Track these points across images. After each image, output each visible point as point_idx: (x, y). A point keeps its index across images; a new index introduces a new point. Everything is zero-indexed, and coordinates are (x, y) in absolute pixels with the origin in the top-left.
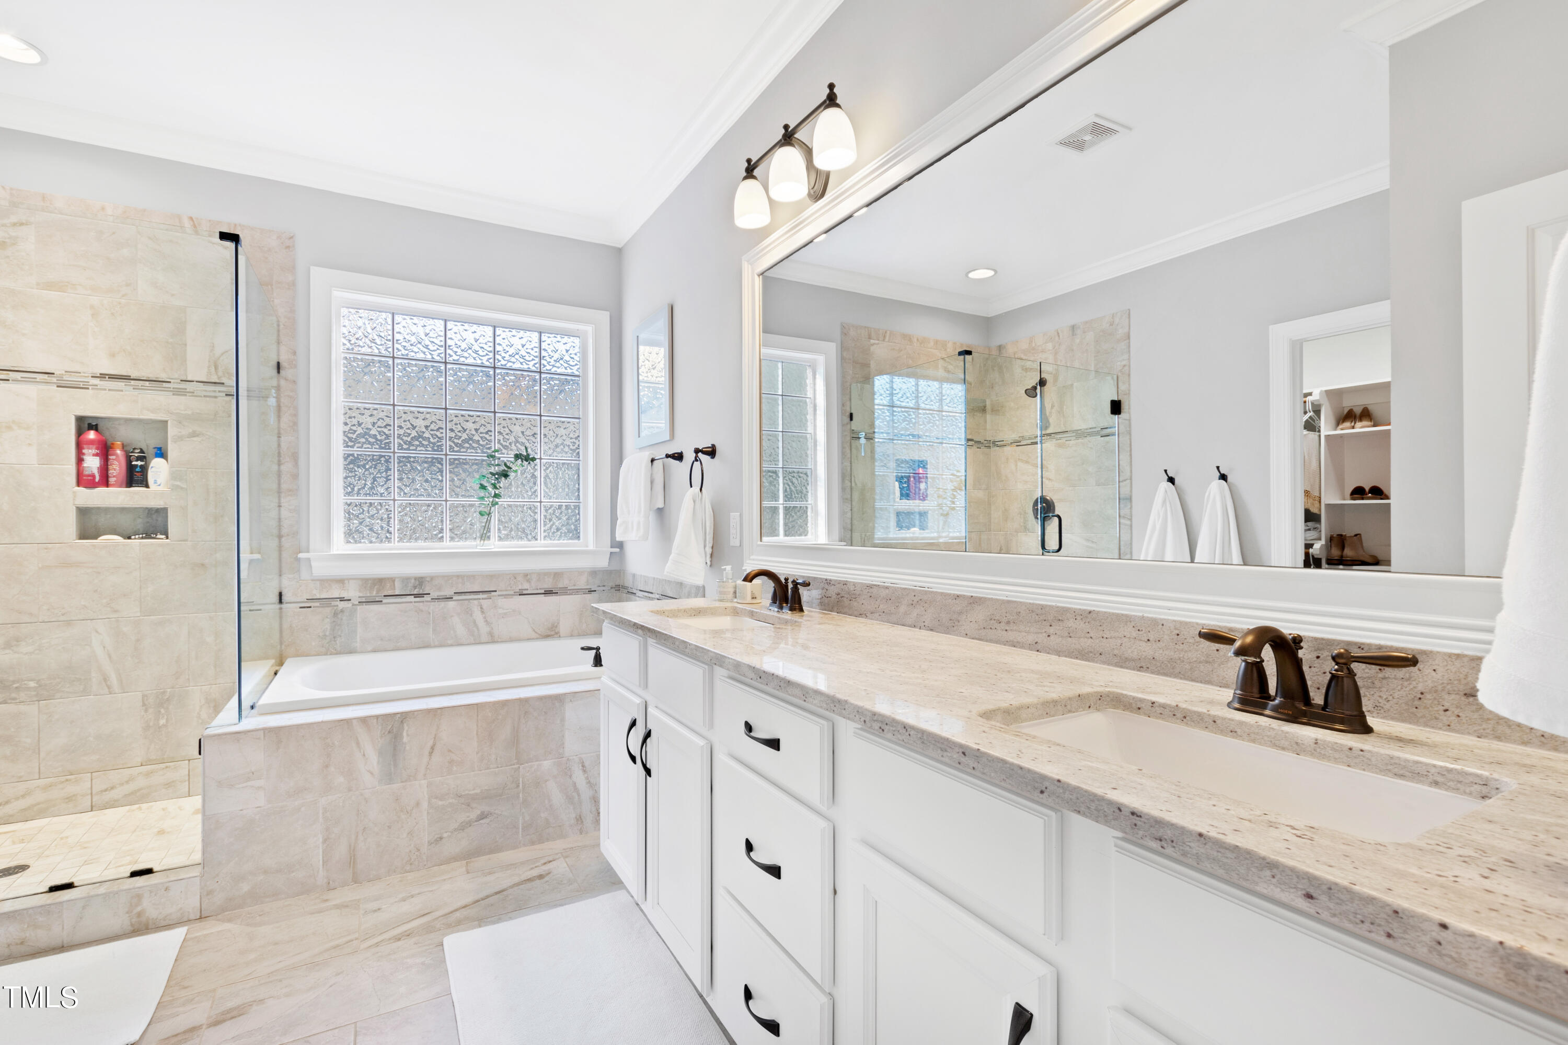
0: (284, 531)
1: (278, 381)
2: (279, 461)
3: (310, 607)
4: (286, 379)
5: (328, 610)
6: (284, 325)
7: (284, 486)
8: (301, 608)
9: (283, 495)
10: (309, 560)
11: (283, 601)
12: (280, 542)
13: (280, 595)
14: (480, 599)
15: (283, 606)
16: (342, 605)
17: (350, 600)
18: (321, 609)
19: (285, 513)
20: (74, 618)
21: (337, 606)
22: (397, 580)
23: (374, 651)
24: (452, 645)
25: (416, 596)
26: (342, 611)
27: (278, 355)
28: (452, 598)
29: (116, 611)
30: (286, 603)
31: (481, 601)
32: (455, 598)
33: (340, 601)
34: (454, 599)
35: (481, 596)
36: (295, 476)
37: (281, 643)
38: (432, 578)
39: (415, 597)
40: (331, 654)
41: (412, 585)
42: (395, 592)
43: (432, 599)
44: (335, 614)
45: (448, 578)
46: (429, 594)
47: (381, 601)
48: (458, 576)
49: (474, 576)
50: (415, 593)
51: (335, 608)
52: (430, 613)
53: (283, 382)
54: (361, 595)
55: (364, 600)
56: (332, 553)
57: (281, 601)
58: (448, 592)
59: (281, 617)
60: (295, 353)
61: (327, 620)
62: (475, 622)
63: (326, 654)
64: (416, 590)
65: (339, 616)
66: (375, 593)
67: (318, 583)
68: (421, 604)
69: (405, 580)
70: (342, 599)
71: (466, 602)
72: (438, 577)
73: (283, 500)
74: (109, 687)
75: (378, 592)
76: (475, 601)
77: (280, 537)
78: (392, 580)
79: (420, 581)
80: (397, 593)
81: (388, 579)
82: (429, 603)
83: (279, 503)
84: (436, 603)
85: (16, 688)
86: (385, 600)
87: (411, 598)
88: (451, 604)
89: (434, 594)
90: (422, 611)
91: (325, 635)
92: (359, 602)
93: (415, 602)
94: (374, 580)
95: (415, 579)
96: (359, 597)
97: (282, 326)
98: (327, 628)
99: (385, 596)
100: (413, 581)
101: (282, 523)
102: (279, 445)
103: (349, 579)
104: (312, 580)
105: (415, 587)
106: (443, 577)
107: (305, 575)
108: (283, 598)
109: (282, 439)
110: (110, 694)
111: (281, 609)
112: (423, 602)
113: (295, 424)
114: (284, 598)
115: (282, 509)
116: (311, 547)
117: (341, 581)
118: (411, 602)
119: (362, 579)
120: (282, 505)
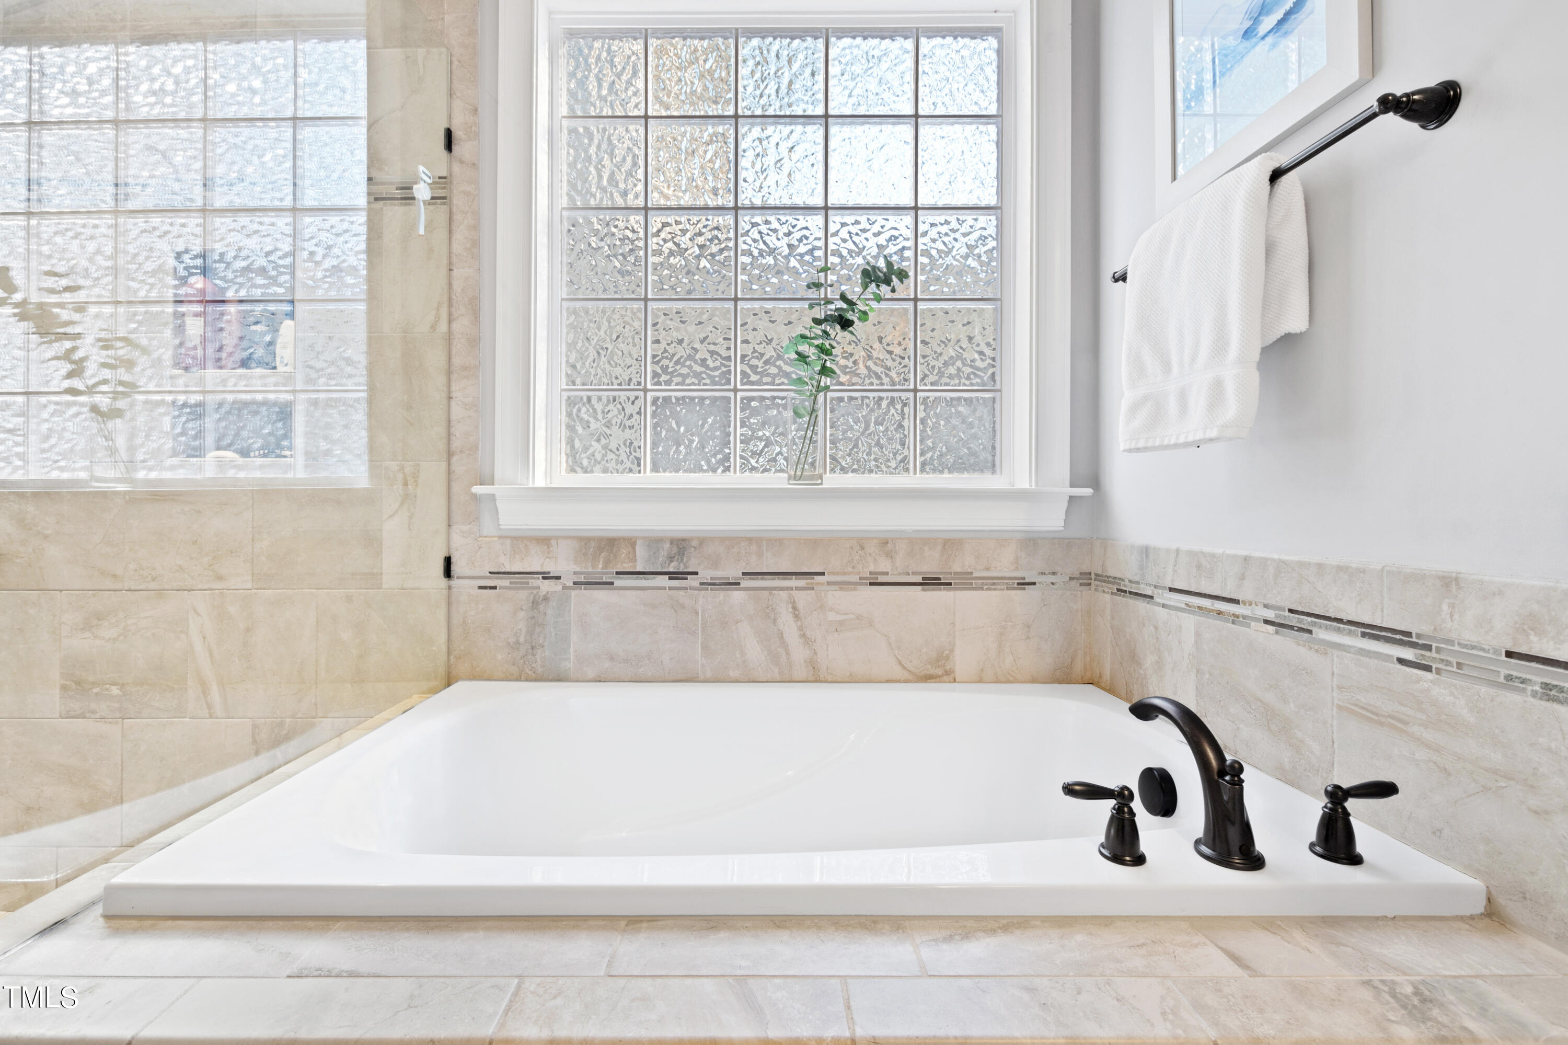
0: (456, 444)
2: (450, 314)
3: (495, 588)
4: (462, 162)
5: (522, 596)
6: (459, 61)
7: (457, 361)
8: (481, 588)
9: (454, 377)
10: (492, 497)
11: (452, 573)
12: (449, 464)
13: (448, 561)
14: (791, 589)
15: (454, 582)
16: (547, 586)
17: (558, 578)
18: (511, 593)
19: (457, 411)
20: (167, 587)
21: (538, 588)
22: (639, 542)
23: (598, 680)
24: (737, 681)
25: (673, 576)
26: (546, 599)
27: (450, 117)
28: (739, 584)
29: (220, 578)
30: (458, 578)
31: (794, 593)
32: (744, 584)
33: (544, 578)
34: (742, 585)
35: (794, 582)
36: (474, 342)
37: (449, 654)
38: (703, 541)
39: (670, 579)
40: (527, 680)
41: (666, 554)
42: (635, 567)
43: (701, 584)
44: (535, 604)
45: (731, 541)
46: (696, 573)
47: (612, 583)
48: (750, 540)
49: (780, 541)
50: (671, 570)
51: (535, 592)
52: (697, 613)
53: (456, 168)
54: (578, 569)
55: (583, 580)
56: (531, 485)
57: (448, 573)
58: (733, 573)
59: (449, 604)
60: (475, 111)
61: (522, 614)
62: (781, 635)
63: (518, 679)
64: (673, 564)
65: (541, 607)
66: (601, 566)
67: (508, 542)
68: (682, 593)
69: (654, 542)
70: (546, 576)
71: (766, 593)
72: (712, 539)
73: (454, 387)
74: (210, 707)
75: (607, 563)
76: (781, 592)
77: (450, 454)
78: (631, 542)
79: (681, 545)
80: (639, 569)
81: (624, 539)
82: (696, 592)
83: (449, 392)
84: (709, 593)
85: (97, 694)
86: (618, 583)
87: (663, 581)
88: (737, 596)
89: (706, 574)
90: (683, 606)
91: (518, 643)
92: (575, 583)
93: (670, 588)
94: (600, 539)
95: (672, 542)
96: (575, 573)
97: (456, 63)
98: (521, 630)
99: (617, 573)
100: (667, 545)
101: (452, 430)
102: (450, 285)
103: (557, 538)
104: (500, 537)
105: (671, 559)
106: (722, 540)
107: (488, 528)
108: (453, 568)
109: (455, 273)
110: (211, 717)
111: (450, 588)
112: (685, 588)
113: (475, 244)
114: (455, 569)
115: (453, 403)
116: (498, 475)
117: (544, 541)
118: (664, 588)
119: (581, 539)
120: (453, 395)
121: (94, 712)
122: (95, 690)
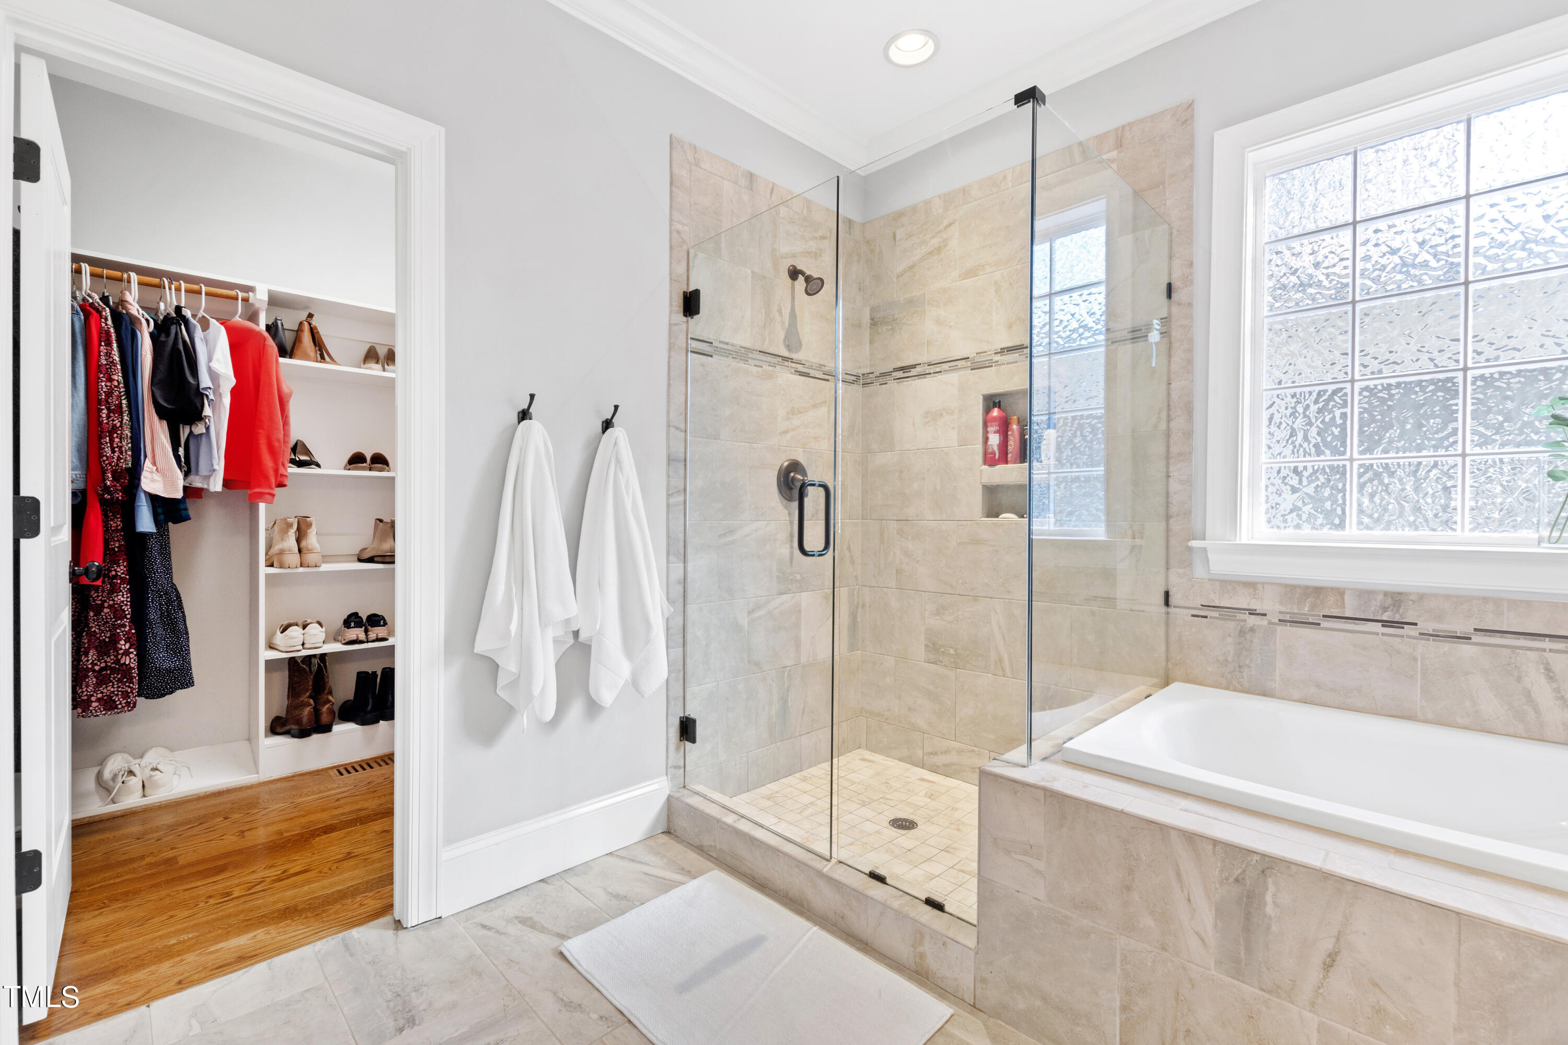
0: (1174, 510)
1: (1169, 308)
2: (1169, 416)
3: (1206, 617)
4: (1179, 304)
5: (1231, 625)
6: (1178, 231)
7: (1174, 450)
8: (1193, 616)
9: (1172, 461)
10: (1204, 550)
11: (1170, 603)
12: (1168, 524)
13: (1167, 594)
14: (1544, 650)
15: (1171, 610)
16: (1252, 620)
17: (1265, 615)
18: (1221, 622)
19: (1174, 486)
20: (980, 595)
21: (1245, 621)
22: (1347, 592)
23: (1304, 701)
24: (1466, 728)
25: (1386, 624)
26: (1252, 630)
27: (1170, 274)
28: (1470, 639)
29: (1009, 592)
30: (1175, 607)
31: (1547, 654)
32: (1475, 639)
33: (1250, 614)
34: (1473, 640)
35: (1547, 644)
36: (1188, 435)
37: (1167, 660)
38: (1422, 597)
39: (1383, 626)
40: (1234, 690)
41: (1378, 604)
42: (1344, 612)
43: (1420, 634)
44: (1242, 633)
45: (1459, 600)
46: (1416, 624)
47: (1319, 624)
48: (1485, 600)
49: (1528, 603)
50: (1385, 618)
51: (1242, 624)
52: (1415, 659)
53: (1175, 310)
54: (1283, 609)
55: (1288, 619)
56: (1238, 542)
57: (1167, 603)
58: (1460, 627)
59: (1167, 625)
60: (1191, 264)
61: (1230, 640)
62: (1528, 694)
63: (1227, 688)
64: (1387, 614)
65: (1248, 636)
66: (1307, 609)
67: (1218, 584)
68: (1398, 640)
69: (1365, 594)
70: (1252, 613)
71: (1506, 652)
72: (1435, 596)
73: (1172, 468)
74: (1003, 670)
75: (1313, 607)
76: (1528, 652)
77: (1168, 517)
78: (1340, 592)
79: (1396, 598)
80: (1346, 615)
81: (1332, 589)
82: (1415, 641)
83: (1168, 472)
84: (1431, 643)
85: (943, 652)
86: (1324, 624)
87: (1377, 627)
88: (1465, 649)
89: (1430, 627)
90: (1399, 652)
91: (1226, 661)
92: (1280, 620)
93: (1383, 634)
94: (1307, 587)
95: (1386, 594)
96: (1280, 612)
97: (1175, 233)
98: (1229, 651)
99: (1324, 616)
100: (1380, 597)
101: (1170, 499)
102: (1169, 395)
103: (1263, 584)
104: (1209, 580)
105: (1385, 609)
106: (1448, 597)
107: (1199, 572)
108: (1170, 599)
109: (1173, 386)
110: (1004, 676)
111: (1168, 613)
112: (1403, 636)
113: (1190, 362)
114: (1172, 600)
115: (1171, 480)
116: (1209, 532)
117: (1251, 585)
118: (1378, 634)
119: (1287, 586)
120: (1171, 474)
121: (941, 662)
122: (942, 650)
